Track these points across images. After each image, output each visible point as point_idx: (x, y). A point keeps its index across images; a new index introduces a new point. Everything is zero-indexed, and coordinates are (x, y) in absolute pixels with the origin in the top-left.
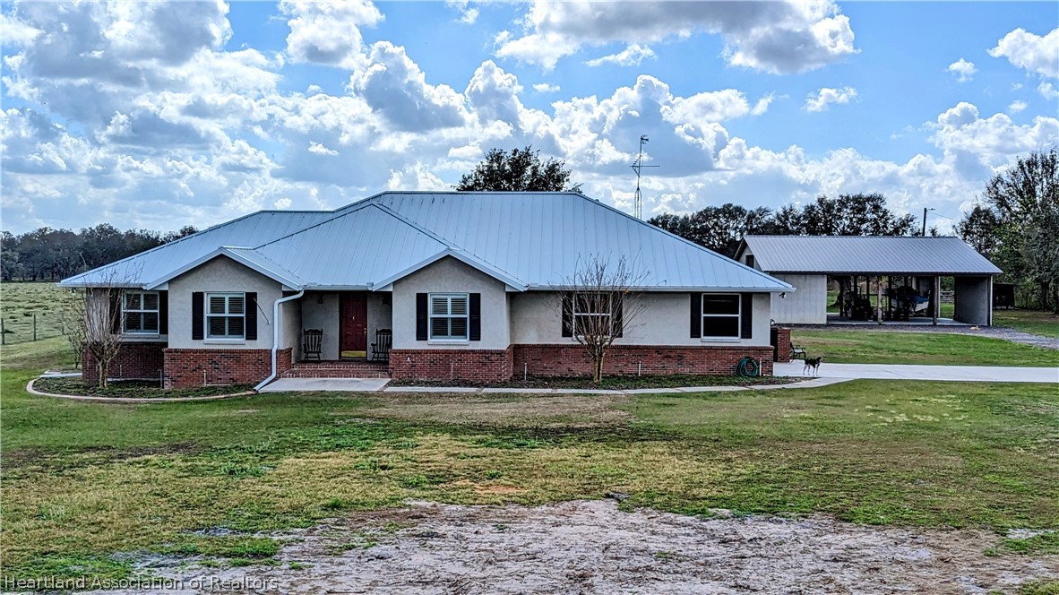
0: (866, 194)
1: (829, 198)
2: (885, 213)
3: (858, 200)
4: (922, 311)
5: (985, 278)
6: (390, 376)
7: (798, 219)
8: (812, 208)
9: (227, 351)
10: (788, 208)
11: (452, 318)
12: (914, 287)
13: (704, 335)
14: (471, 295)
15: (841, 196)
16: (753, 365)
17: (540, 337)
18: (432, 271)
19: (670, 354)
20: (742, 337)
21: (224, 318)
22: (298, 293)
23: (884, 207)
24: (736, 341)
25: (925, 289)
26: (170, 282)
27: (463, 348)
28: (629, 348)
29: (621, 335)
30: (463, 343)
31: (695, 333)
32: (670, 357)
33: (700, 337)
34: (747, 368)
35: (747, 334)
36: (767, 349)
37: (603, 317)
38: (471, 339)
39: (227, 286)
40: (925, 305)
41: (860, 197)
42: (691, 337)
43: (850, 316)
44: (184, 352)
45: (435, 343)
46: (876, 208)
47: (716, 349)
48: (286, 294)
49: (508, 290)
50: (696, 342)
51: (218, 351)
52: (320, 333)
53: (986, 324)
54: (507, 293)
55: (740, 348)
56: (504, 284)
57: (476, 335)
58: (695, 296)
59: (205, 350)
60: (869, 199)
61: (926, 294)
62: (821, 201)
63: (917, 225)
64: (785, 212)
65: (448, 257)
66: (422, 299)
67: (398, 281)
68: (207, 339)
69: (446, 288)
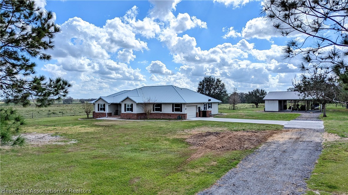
4: (317, 109)
11: (129, 108)
13: (175, 111)
14: (131, 104)
16: (180, 117)
18: (126, 100)
21: (102, 108)
24: (180, 113)
26: (95, 102)
27: (130, 113)
29: (161, 111)
31: (173, 111)
35: (181, 111)
39: (102, 103)
40: (317, 107)
45: (127, 112)
48: (109, 104)
49: (136, 103)
50: (173, 113)
51: (100, 113)
57: (132, 111)
58: (173, 104)
65: (128, 98)
66: (125, 104)
67: (122, 102)
68: (100, 111)
69: (129, 103)
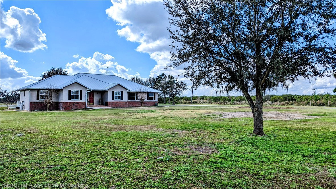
6: (108, 107)
9: (76, 102)
18: (115, 87)
19: (145, 103)
20: (154, 100)
21: (74, 95)
26: (63, 88)
30: (120, 100)
39: (75, 89)
42: (147, 100)
44: (67, 102)
47: (151, 102)
48: (88, 90)
51: (74, 102)
55: (154, 102)
57: (122, 99)
58: (148, 93)
59: (72, 102)
65: (118, 85)
66: (113, 92)
68: (71, 100)
69: (118, 90)
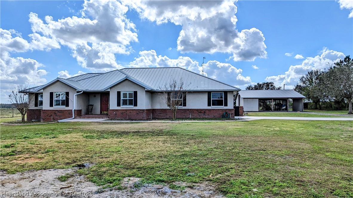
0: (269, 82)
1: (260, 83)
2: (274, 87)
3: (267, 83)
4: (284, 109)
5: (301, 99)
6: (109, 118)
7: (252, 88)
8: (256, 86)
9: (60, 110)
10: (250, 86)
11: (129, 99)
12: (282, 103)
13: (212, 105)
14: (134, 91)
15: (263, 83)
16: (228, 115)
17: (161, 106)
19: (201, 111)
20: (224, 106)
21: (60, 100)
22: (81, 92)
23: (274, 85)
24: (223, 107)
25: (285, 104)
26: (43, 89)
27: (132, 109)
28: (188, 110)
29: (185, 106)
30: (132, 107)
31: (209, 105)
32: (201, 112)
33: (211, 106)
34: (225, 116)
35: (226, 105)
36: (232, 110)
37: (180, 100)
38: (134, 106)
39: (61, 90)
40: (285, 107)
41: (268, 83)
42: (208, 106)
43: (265, 110)
45: (123, 107)
46: (272, 85)
47: (216, 110)
48: (78, 92)
49: (146, 90)
50: (210, 108)
51: (57, 110)
52: (93, 105)
53: (302, 111)
54: (146, 91)
55: (224, 109)
56: (145, 88)
57: (136, 105)
58: (209, 93)
59: (53, 110)
60: (270, 83)
61: (285, 105)
62: (258, 84)
63: (282, 89)
64: (249, 87)
65: (126, 79)
66: (119, 93)
67: (111, 88)
68: (54, 107)
69: (127, 90)
